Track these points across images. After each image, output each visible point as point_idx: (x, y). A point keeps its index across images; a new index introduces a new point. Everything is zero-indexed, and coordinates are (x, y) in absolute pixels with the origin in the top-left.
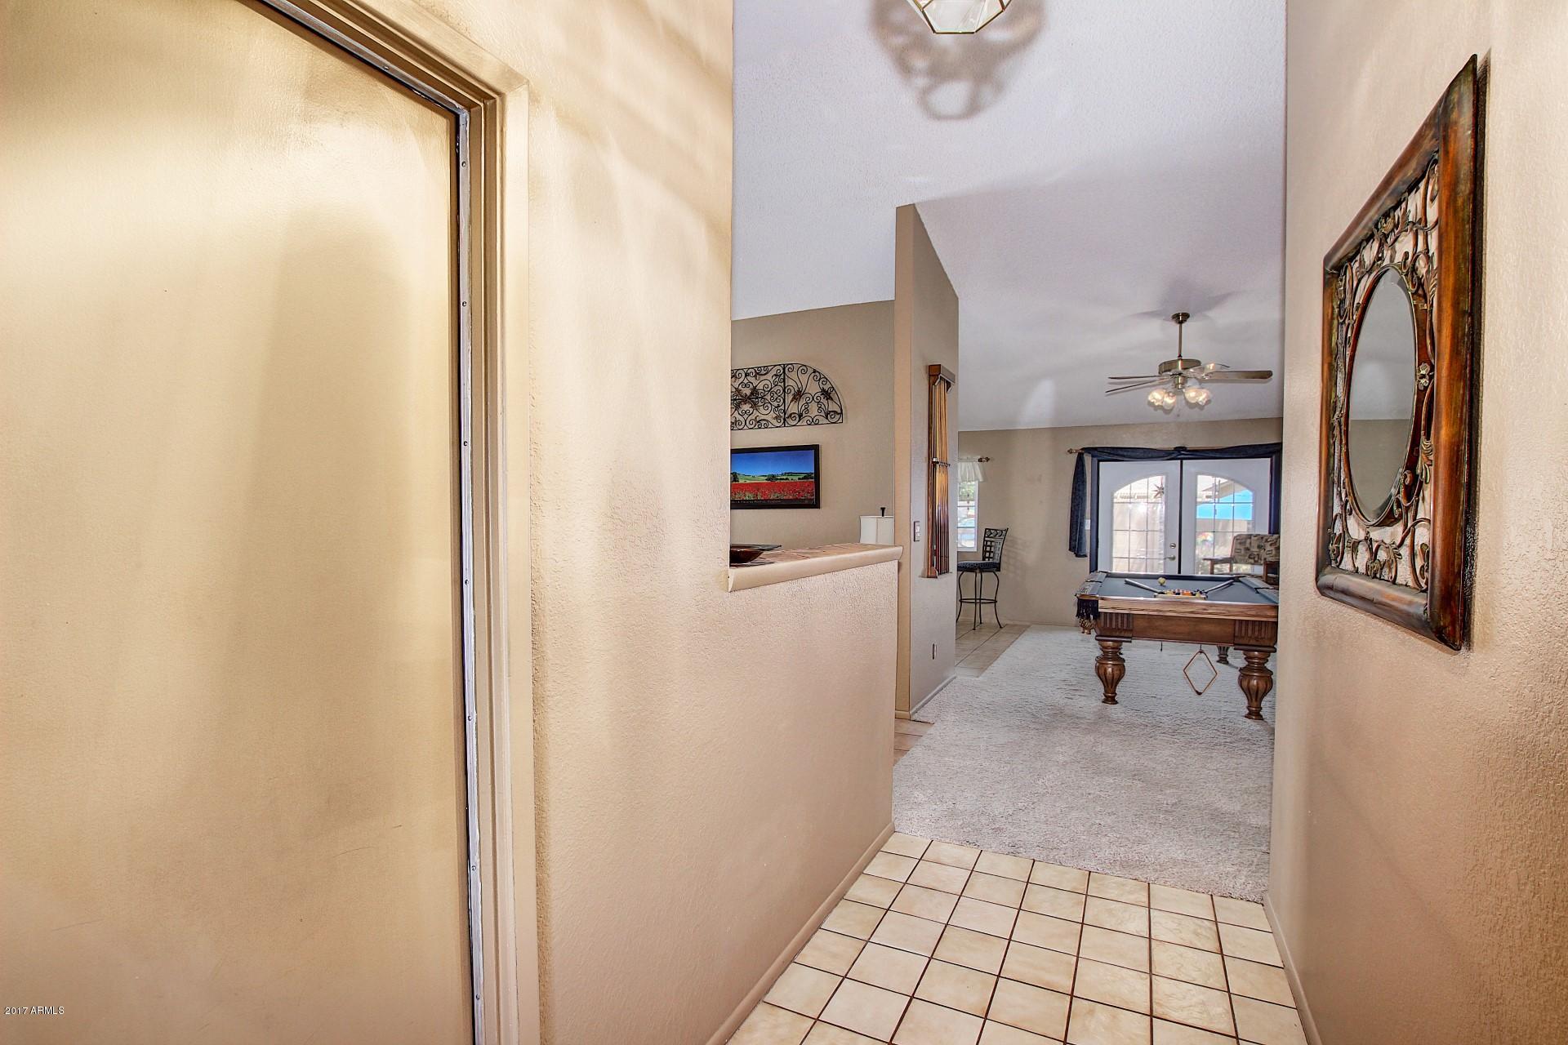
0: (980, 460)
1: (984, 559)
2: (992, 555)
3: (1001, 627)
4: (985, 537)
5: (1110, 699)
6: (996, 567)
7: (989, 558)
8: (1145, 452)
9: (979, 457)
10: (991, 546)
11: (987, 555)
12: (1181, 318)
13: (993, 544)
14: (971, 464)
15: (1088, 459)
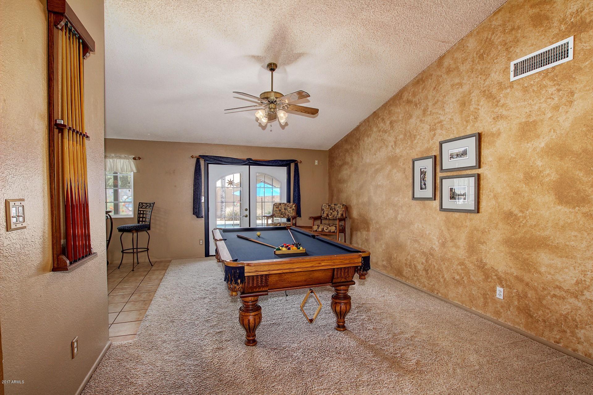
0: (134, 159)
1: (139, 222)
2: (144, 220)
3: (152, 265)
4: (139, 208)
5: (251, 341)
6: (148, 227)
7: (142, 221)
8: (232, 160)
9: (133, 156)
10: (143, 214)
11: (141, 219)
12: (272, 67)
13: (145, 212)
14: (128, 160)
15: (202, 162)
